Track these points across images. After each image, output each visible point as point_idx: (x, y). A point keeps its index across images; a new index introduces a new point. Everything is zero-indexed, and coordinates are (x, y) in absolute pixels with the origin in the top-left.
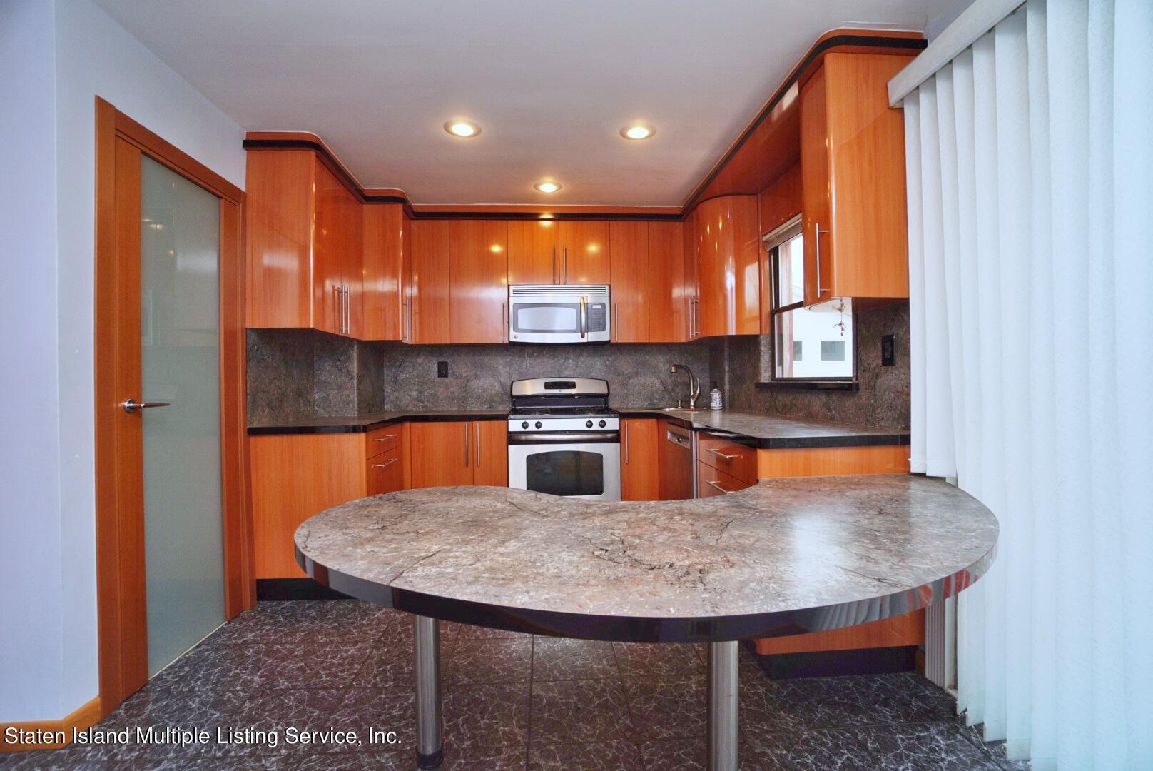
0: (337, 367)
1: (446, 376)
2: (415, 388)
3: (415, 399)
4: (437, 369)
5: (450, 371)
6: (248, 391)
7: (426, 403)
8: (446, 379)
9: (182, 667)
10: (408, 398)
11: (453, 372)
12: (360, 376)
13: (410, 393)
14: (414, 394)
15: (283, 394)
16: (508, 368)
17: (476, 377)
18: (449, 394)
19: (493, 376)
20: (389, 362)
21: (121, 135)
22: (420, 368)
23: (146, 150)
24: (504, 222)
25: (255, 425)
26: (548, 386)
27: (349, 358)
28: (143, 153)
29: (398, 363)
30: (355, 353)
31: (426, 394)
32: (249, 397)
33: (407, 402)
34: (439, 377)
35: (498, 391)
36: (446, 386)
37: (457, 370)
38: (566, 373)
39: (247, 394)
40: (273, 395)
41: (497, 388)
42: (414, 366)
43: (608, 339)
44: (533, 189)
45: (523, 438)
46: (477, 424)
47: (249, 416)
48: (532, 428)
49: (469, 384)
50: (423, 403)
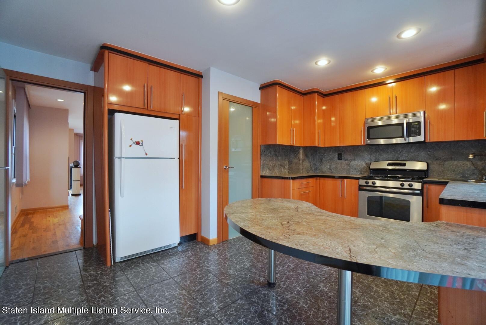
0: (295, 156)
1: (341, 159)
2: (328, 164)
3: (328, 169)
4: (337, 157)
5: (343, 157)
6: (261, 164)
7: (333, 170)
8: (341, 161)
9: (236, 239)
10: (326, 168)
11: (344, 158)
12: (303, 159)
13: (327, 166)
14: (328, 167)
15: (274, 165)
16: (370, 156)
17: (354, 160)
18: (343, 167)
19: (362, 160)
20: (319, 154)
21: (224, 99)
22: (331, 156)
23: (230, 100)
24: (363, 91)
25: (263, 175)
26: (389, 165)
27: (299, 153)
28: (230, 101)
29: (322, 154)
30: (301, 151)
31: (333, 167)
32: (261, 166)
33: (326, 170)
34: (338, 160)
35: (365, 166)
36: (341, 163)
37: (345, 157)
38: (401, 158)
39: (261, 165)
40: (271, 165)
41: (364, 165)
42: (328, 155)
43: (423, 140)
44: (372, 73)
45: (365, 188)
46: (345, 180)
47: (261, 172)
48: (370, 184)
49: (351, 163)
50: (331, 170)
